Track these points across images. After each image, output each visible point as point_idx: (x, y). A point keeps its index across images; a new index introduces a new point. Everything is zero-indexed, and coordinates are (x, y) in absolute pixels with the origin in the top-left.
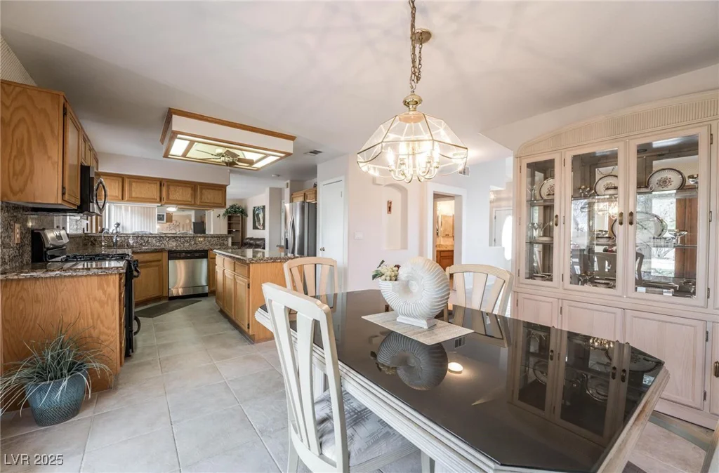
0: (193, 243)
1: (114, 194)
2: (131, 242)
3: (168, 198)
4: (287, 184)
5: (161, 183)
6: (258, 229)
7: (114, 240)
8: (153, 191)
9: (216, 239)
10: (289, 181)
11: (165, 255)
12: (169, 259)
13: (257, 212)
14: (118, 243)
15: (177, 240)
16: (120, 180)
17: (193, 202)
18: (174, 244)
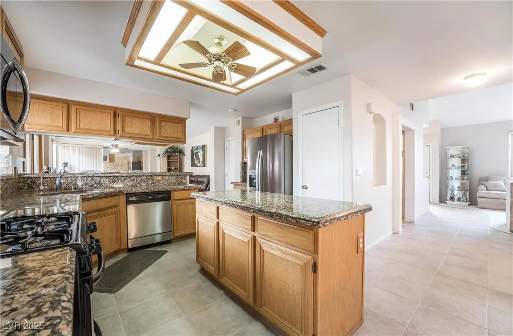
0: (150, 182)
1: (58, 125)
2: (80, 183)
3: (123, 131)
4: (239, 121)
5: (116, 113)
6: (197, 166)
7: (57, 182)
8: (106, 122)
9: (174, 177)
10: (240, 119)
11: (123, 199)
12: (127, 204)
13: (196, 152)
14: (64, 186)
15: (133, 180)
16: (65, 106)
17: (151, 137)
18: (130, 184)
